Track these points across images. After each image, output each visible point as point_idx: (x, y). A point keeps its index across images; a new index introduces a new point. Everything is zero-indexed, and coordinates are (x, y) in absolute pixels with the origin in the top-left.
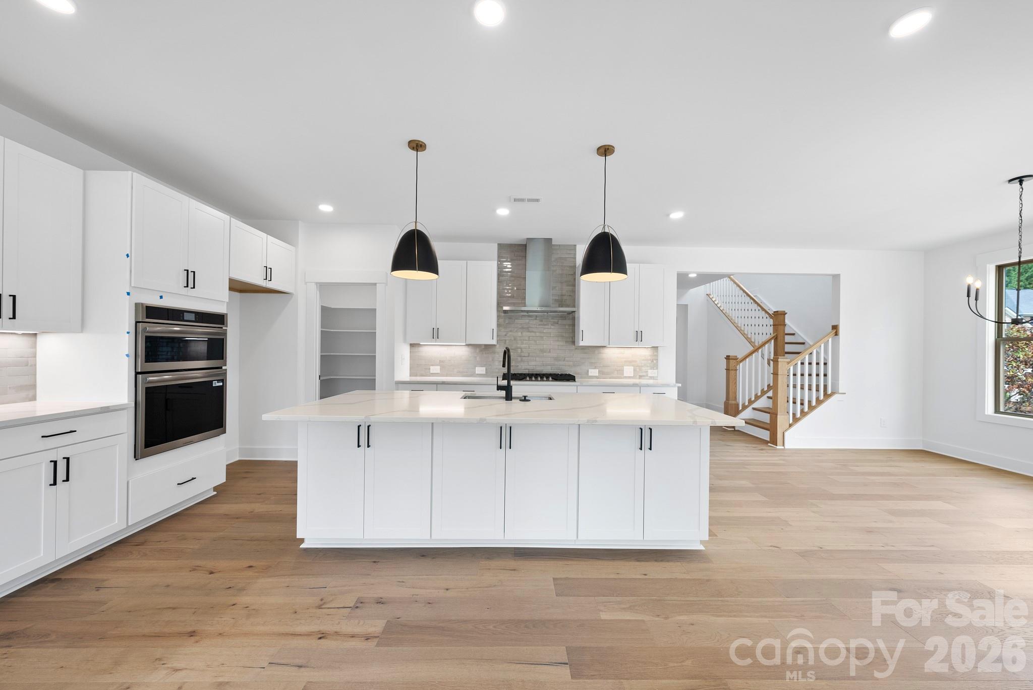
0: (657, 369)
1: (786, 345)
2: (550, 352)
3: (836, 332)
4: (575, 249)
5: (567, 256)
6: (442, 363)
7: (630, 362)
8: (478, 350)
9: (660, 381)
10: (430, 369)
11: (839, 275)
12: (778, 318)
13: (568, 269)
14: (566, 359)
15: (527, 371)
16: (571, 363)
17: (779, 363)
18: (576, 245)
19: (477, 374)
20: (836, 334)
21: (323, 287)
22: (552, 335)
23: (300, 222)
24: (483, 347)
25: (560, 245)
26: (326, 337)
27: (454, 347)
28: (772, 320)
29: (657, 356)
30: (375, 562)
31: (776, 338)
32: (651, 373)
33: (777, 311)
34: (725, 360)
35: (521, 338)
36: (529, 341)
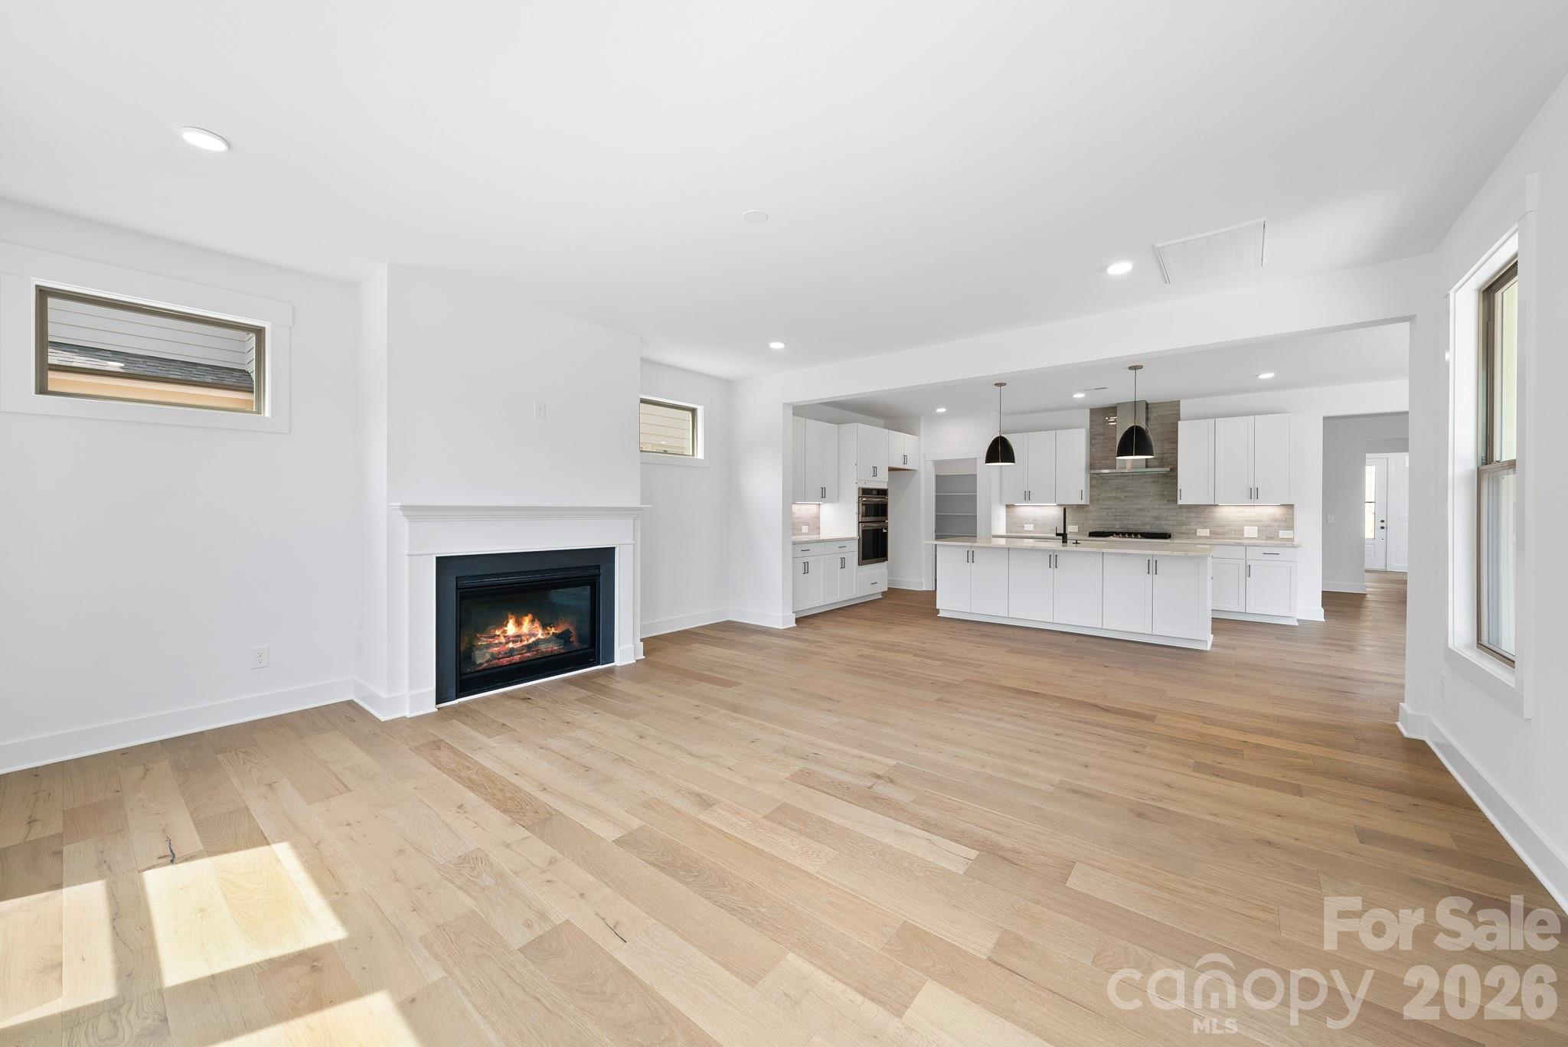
0: (1293, 530)
2: (1148, 511)
4: (1179, 406)
5: (1168, 413)
6: (1035, 522)
7: (1253, 521)
8: (1068, 510)
10: (1024, 527)
13: (1169, 426)
14: (1167, 517)
18: (1179, 402)
21: (938, 464)
22: (1151, 494)
23: (922, 418)
24: (1075, 507)
25: (1159, 403)
26: (939, 500)
27: (1044, 507)
29: (1292, 514)
32: (1283, 534)
35: (1115, 498)
36: (1124, 501)
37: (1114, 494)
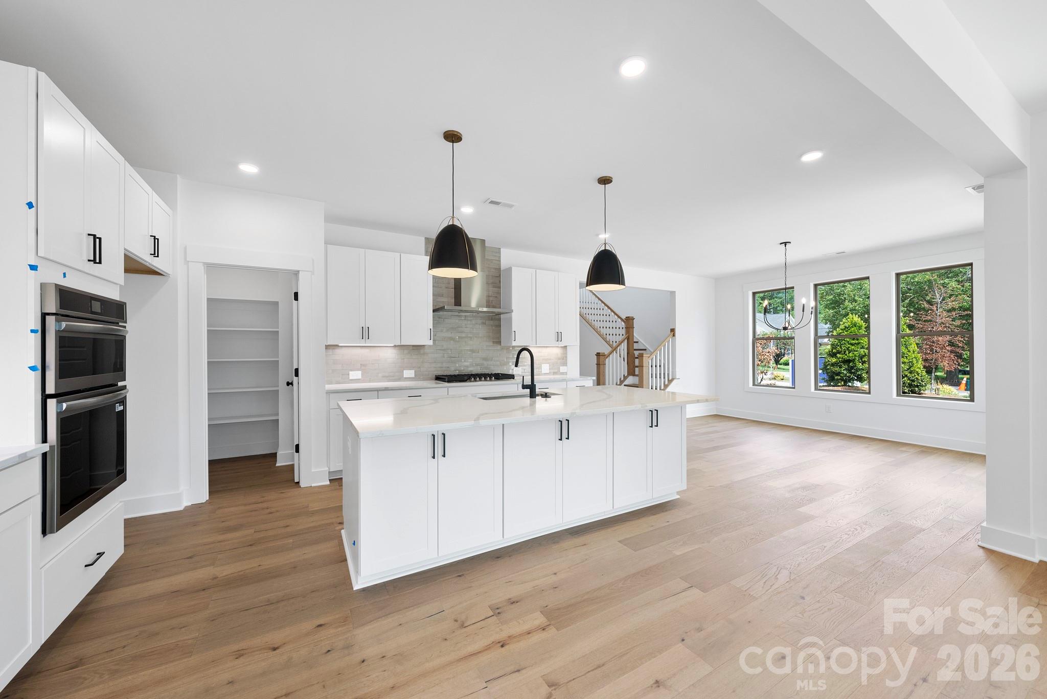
0: (567, 366)
1: (635, 344)
2: (478, 352)
3: (674, 334)
4: (500, 253)
5: (492, 258)
6: (363, 368)
7: (547, 360)
8: (406, 352)
9: (568, 376)
10: (349, 375)
11: (675, 292)
12: (629, 322)
13: (494, 271)
14: (493, 358)
15: (457, 372)
16: (498, 363)
17: (644, 358)
18: (500, 249)
19: (406, 378)
20: (674, 335)
22: (480, 336)
24: (411, 348)
27: (385, 348)
28: (623, 323)
29: (566, 354)
30: (460, 576)
31: (628, 338)
32: (563, 369)
33: (629, 317)
34: (596, 356)
35: (451, 339)
36: (458, 341)
37: (449, 335)
